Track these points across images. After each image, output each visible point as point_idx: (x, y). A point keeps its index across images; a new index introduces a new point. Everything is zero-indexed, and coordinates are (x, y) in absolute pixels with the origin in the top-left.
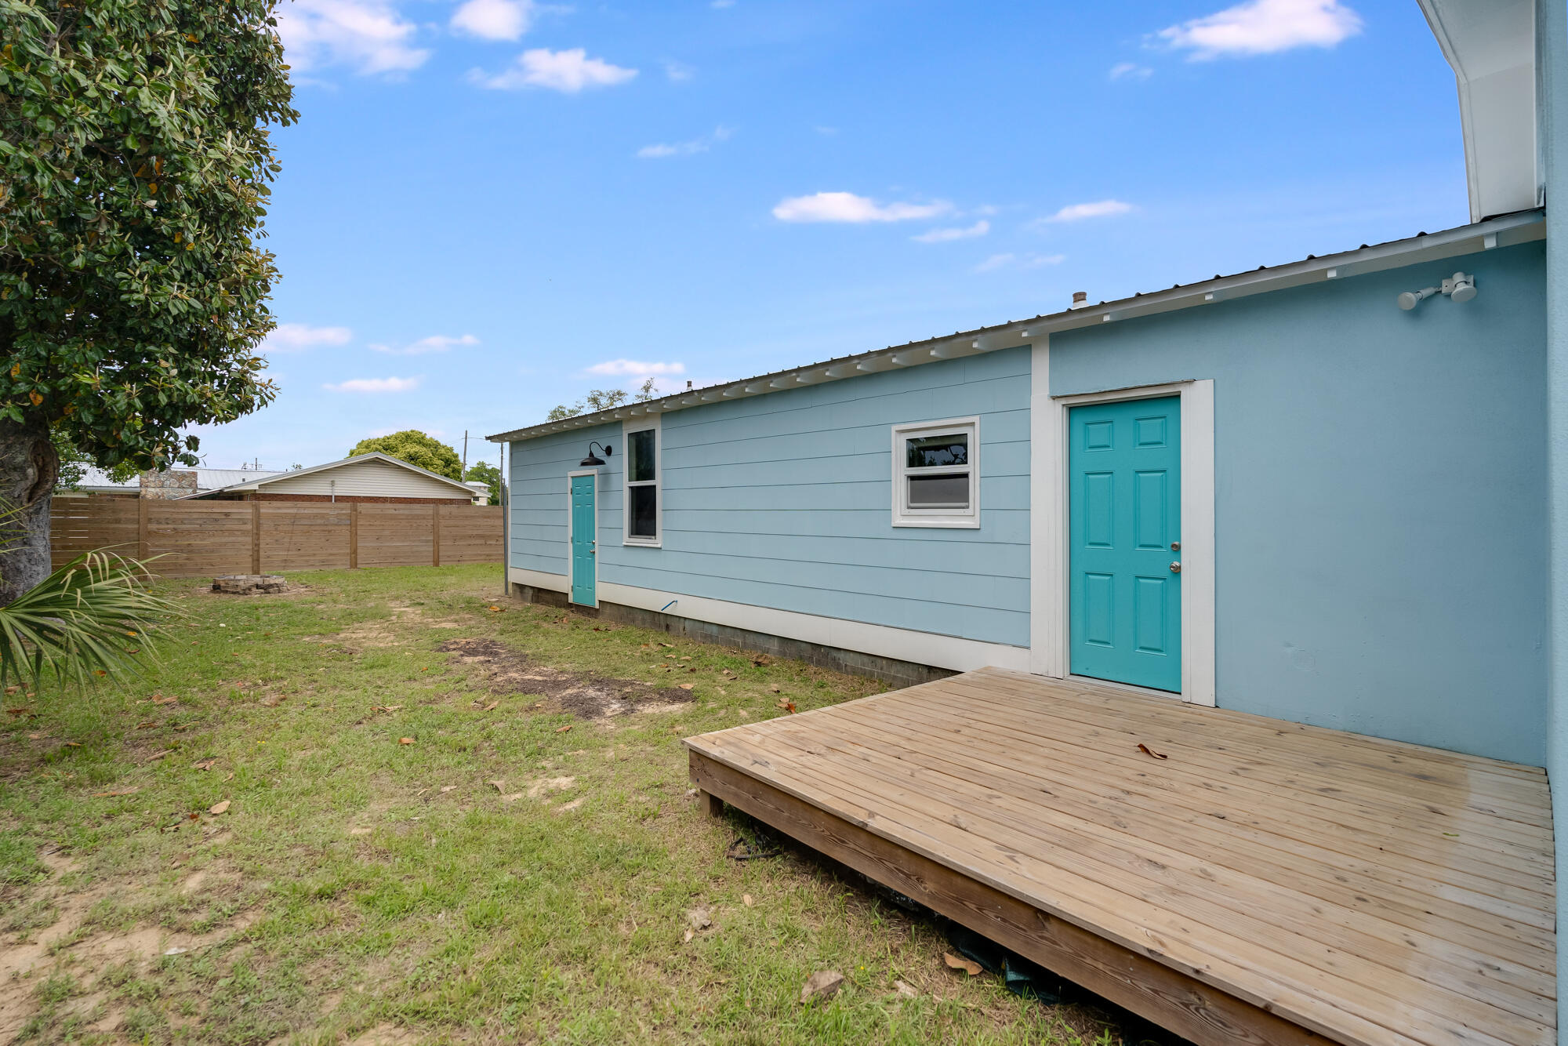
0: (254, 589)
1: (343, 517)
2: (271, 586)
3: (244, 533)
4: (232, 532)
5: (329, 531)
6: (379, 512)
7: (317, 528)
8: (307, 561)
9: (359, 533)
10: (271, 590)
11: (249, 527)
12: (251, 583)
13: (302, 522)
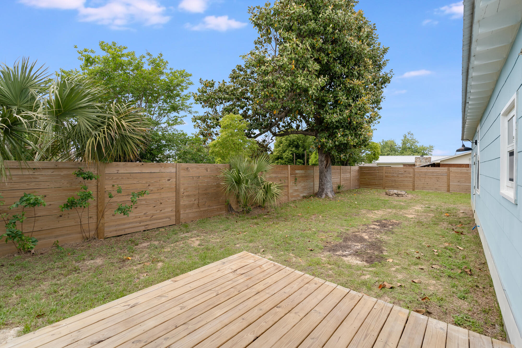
0: (394, 195)
1: (444, 173)
2: (400, 194)
3: (410, 177)
4: (406, 177)
5: (439, 178)
6: (459, 171)
7: (434, 176)
8: (430, 188)
9: (450, 179)
10: (399, 196)
11: (411, 175)
12: (394, 193)
13: (429, 174)
